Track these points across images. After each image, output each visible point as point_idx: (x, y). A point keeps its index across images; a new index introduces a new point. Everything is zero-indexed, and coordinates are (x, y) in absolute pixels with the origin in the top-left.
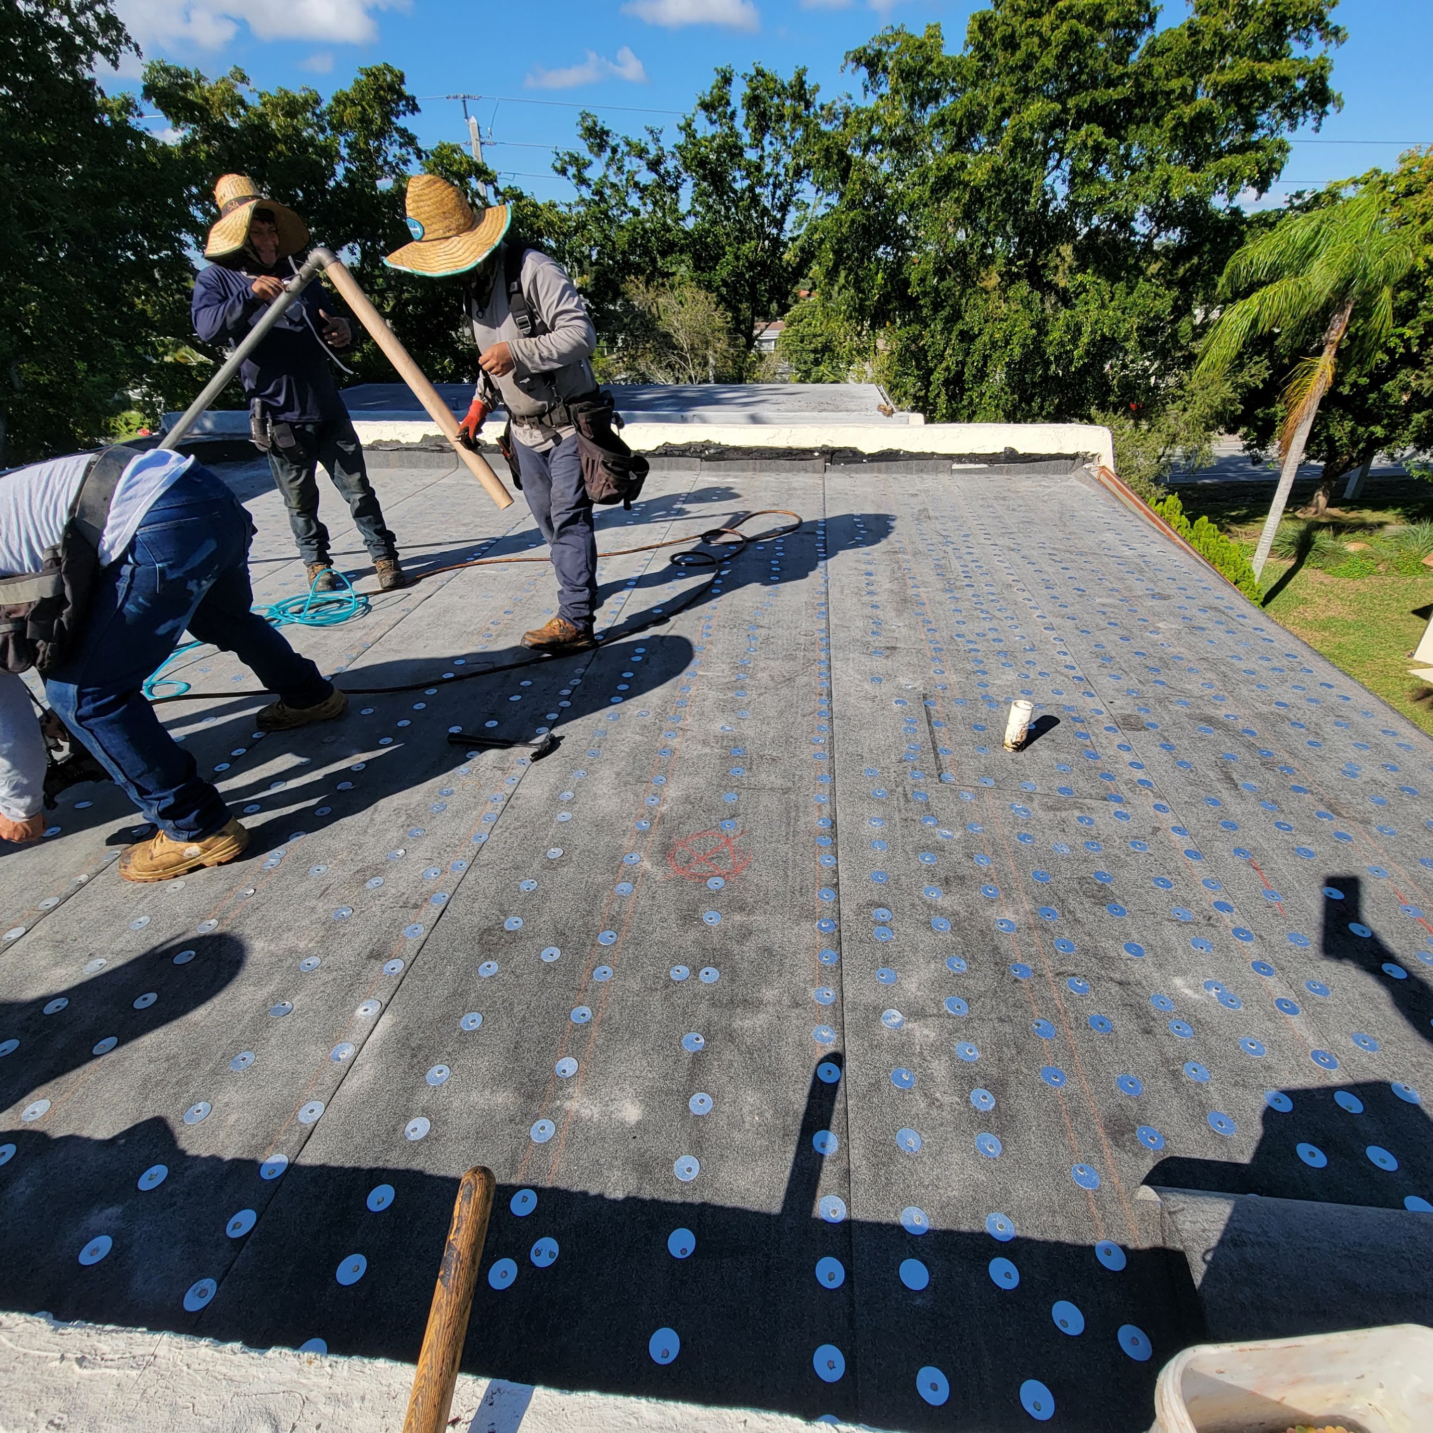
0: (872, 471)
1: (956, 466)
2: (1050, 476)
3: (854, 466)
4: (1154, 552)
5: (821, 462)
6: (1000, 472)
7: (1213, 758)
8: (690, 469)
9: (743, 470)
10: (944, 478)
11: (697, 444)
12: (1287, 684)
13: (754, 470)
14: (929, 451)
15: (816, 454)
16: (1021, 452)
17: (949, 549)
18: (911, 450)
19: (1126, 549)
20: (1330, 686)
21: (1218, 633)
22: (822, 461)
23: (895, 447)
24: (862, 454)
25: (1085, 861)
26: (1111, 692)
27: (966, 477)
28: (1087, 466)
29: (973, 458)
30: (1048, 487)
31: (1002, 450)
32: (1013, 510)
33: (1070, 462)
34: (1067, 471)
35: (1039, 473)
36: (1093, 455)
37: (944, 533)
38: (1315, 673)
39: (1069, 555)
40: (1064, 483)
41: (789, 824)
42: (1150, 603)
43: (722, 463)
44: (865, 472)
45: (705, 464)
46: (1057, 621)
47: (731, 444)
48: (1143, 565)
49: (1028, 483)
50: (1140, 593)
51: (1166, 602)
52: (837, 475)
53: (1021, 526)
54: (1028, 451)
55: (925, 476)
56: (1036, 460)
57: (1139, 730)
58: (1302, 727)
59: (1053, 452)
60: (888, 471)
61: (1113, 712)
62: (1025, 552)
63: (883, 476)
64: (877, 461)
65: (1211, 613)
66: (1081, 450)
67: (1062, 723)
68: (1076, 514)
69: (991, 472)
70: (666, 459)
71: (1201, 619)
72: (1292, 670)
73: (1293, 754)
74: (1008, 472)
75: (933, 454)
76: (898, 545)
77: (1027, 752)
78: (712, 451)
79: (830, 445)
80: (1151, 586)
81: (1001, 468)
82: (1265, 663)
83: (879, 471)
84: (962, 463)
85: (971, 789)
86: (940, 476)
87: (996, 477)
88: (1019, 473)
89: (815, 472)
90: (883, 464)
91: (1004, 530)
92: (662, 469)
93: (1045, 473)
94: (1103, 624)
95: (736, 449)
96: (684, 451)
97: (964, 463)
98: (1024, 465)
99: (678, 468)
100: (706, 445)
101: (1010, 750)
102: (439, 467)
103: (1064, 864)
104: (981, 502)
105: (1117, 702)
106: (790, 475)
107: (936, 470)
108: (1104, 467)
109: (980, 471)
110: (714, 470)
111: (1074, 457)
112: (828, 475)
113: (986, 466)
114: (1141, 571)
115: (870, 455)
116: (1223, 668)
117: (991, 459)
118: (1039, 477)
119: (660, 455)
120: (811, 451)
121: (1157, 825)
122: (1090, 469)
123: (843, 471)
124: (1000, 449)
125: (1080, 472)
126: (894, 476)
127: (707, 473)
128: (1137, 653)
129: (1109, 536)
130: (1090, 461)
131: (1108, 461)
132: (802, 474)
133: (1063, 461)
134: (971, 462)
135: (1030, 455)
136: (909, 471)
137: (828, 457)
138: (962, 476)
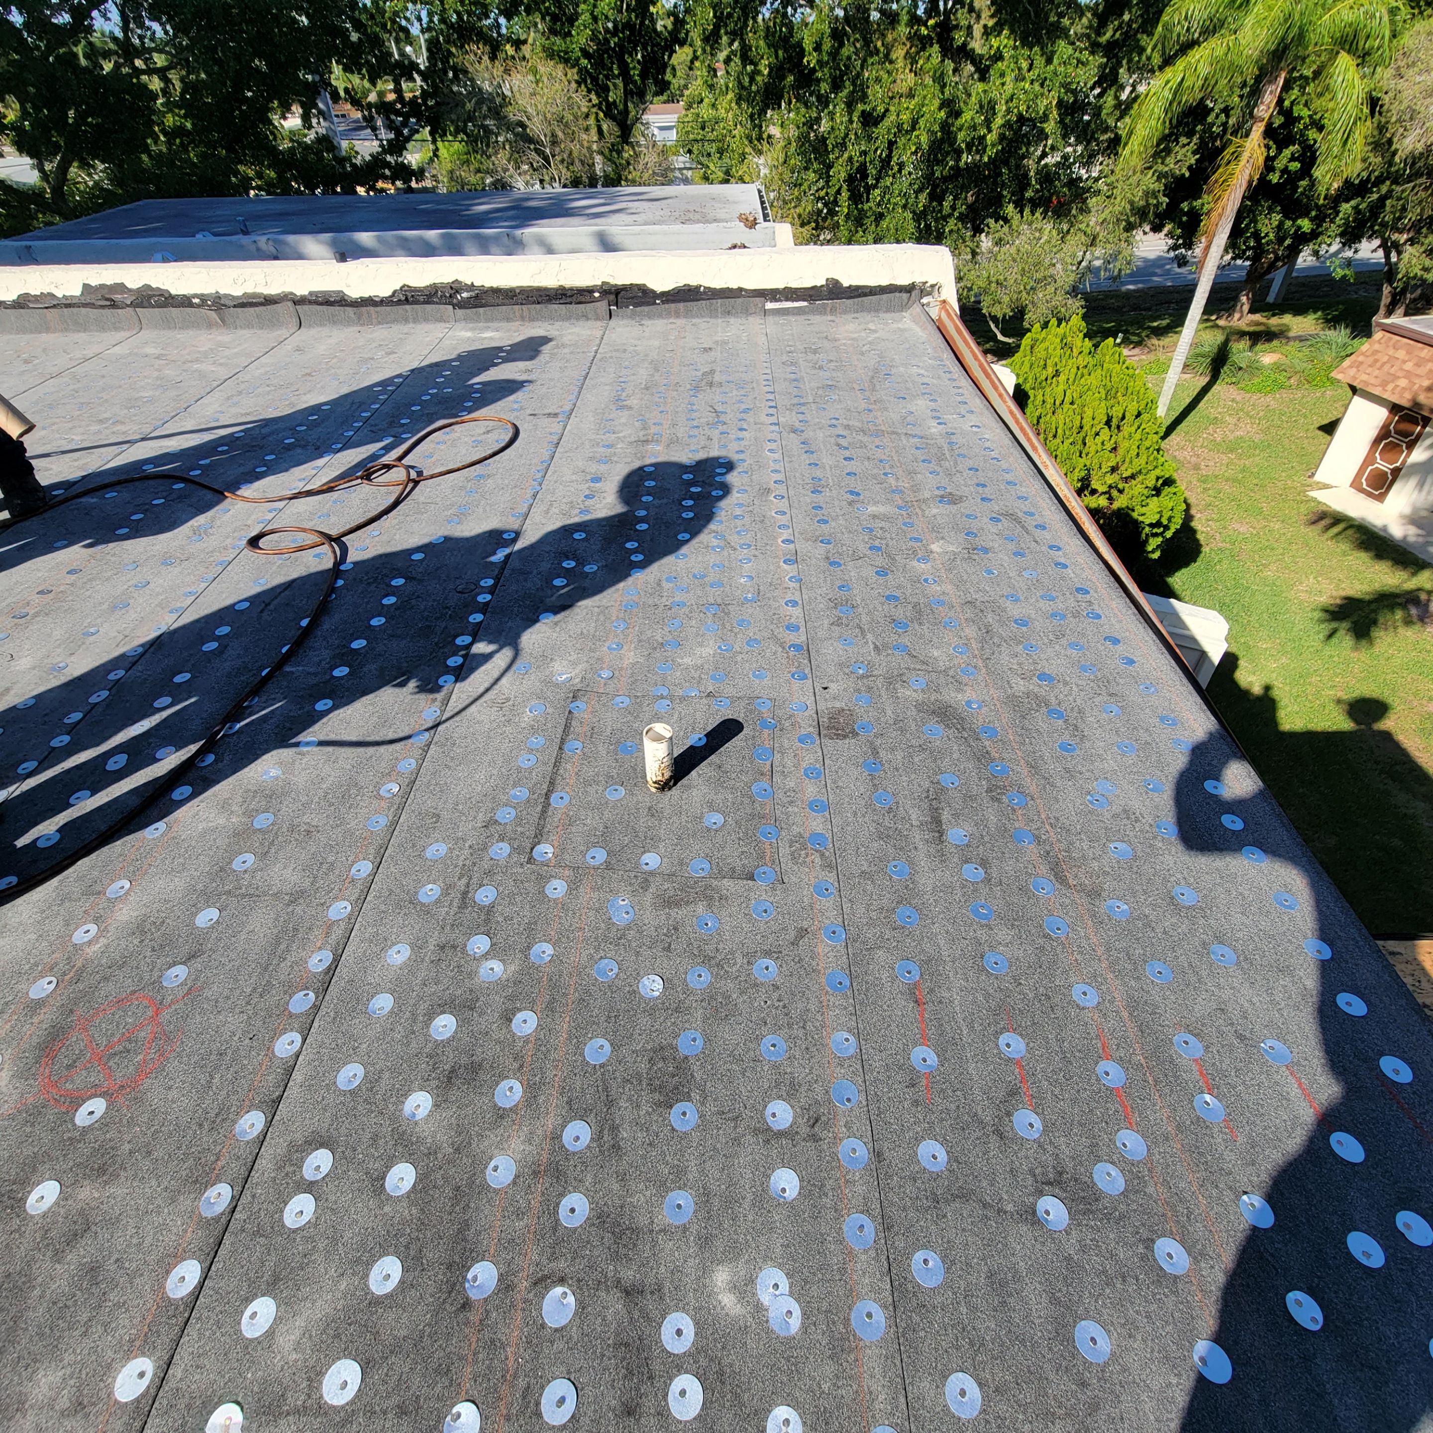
0: (669, 315)
1: (770, 306)
2: (882, 315)
3: (646, 309)
4: (967, 427)
5: (602, 306)
6: (822, 311)
7: (927, 784)
8: (441, 320)
9: (508, 320)
10: (754, 323)
11: (443, 286)
12: (1064, 641)
13: (523, 318)
14: (735, 287)
15: (597, 295)
16: (846, 284)
17: (715, 434)
18: (713, 286)
19: (934, 423)
20: (1116, 641)
21: (1002, 557)
22: (604, 303)
23: (694, 283)
24: (653, 292)
25: (677, 1010)
26: (831, 670)
27: (782, 320)
28: (925, 300)
29: (789, 294)
30: (875, 331)
31: (824, 283)
32: (821, 368)
33: (905, 296)
34: (904, 307)
35: (869, 311)
36: (933, 286)
37: (720, 408)
38: (1102, 621)
39: (860, 437)
40: (895, 326)
41: (266, 969)
42: (934, 510)
43: (481, 310)
44: (660, 316)
45: (460, 312)
46: (803, 547)
47: (488, 284)
48: (946, 447)
49: (851, 327)
50: (927, 494)
51: (954, 508)
52: (625, 322)
53: (820, 392)
54: (854, 283)
55: (732, 320)
56: (865, 295)
57: (845, 737)
58: (1060, 716)
59: (884, 283)
60: (688, 314)
61: (822, 706)
62: (809, 434)
63: (680, 322)
64: (674, 301)
65: (1005, 523)
66: (918, 279)
67: (745, 731)
68: (894, 371)
69: (813, 312)
70: (408, 307)
71: (990, 534)
72: (1076, 615)
73: (1034, 767)
74: (833, 311)
75: (741, 289)
76: (653, 430)
77: (675, 791)
78: (465, 295)
79: (613, 282)
80: (945, 482)
81: (824, 307)
82: (1045, 605)
83: (677, 315)
84: (776, 301)
85: (567, 873)
86: (751, 319)
87: (817, 319)
88: (845, 312)
89: (597, 319)
90: (681, 306)
91: (796, 401)
92: (406, 321)
93: (877, 311)
94: (863, 548)
95: (496, 291)
96: (430, 296)
97: (780, 300)
98: (851, 301)
99: (426, 320)
100: (456, 288)
101: (654, 790)
102: (116, 329)
103: (644, 1021)
104: (785, 358)
105: (833, 687)
106: (567, 324)
107: (746, 312)
108: (944, 302)
109: (799, 311)
110: (472, 320)
111: (909, 289)
112: (613, 322)
113: (805, 304)
114: (941, 458)
115: (663, 294)
116: (990, 618)
117: (811, 294)
118: (868, 317)
119: (399, 303)
120: (589, 291)
121: (805, 924)
122: (928, 304)
123: (632, 317)
124: (820, 282)
125: (916, 309)
126: (694, 321)
127: (463, 324)
128: (888, 598)
129: (921, 405)
130: (929, 294)
131: (950, 293)
132: (581, 323)
133: (897, 294)
134: (787, 300)
135: (858, 288)
136: (713, 314)
137: (612, 297)
138: (777, 318)
